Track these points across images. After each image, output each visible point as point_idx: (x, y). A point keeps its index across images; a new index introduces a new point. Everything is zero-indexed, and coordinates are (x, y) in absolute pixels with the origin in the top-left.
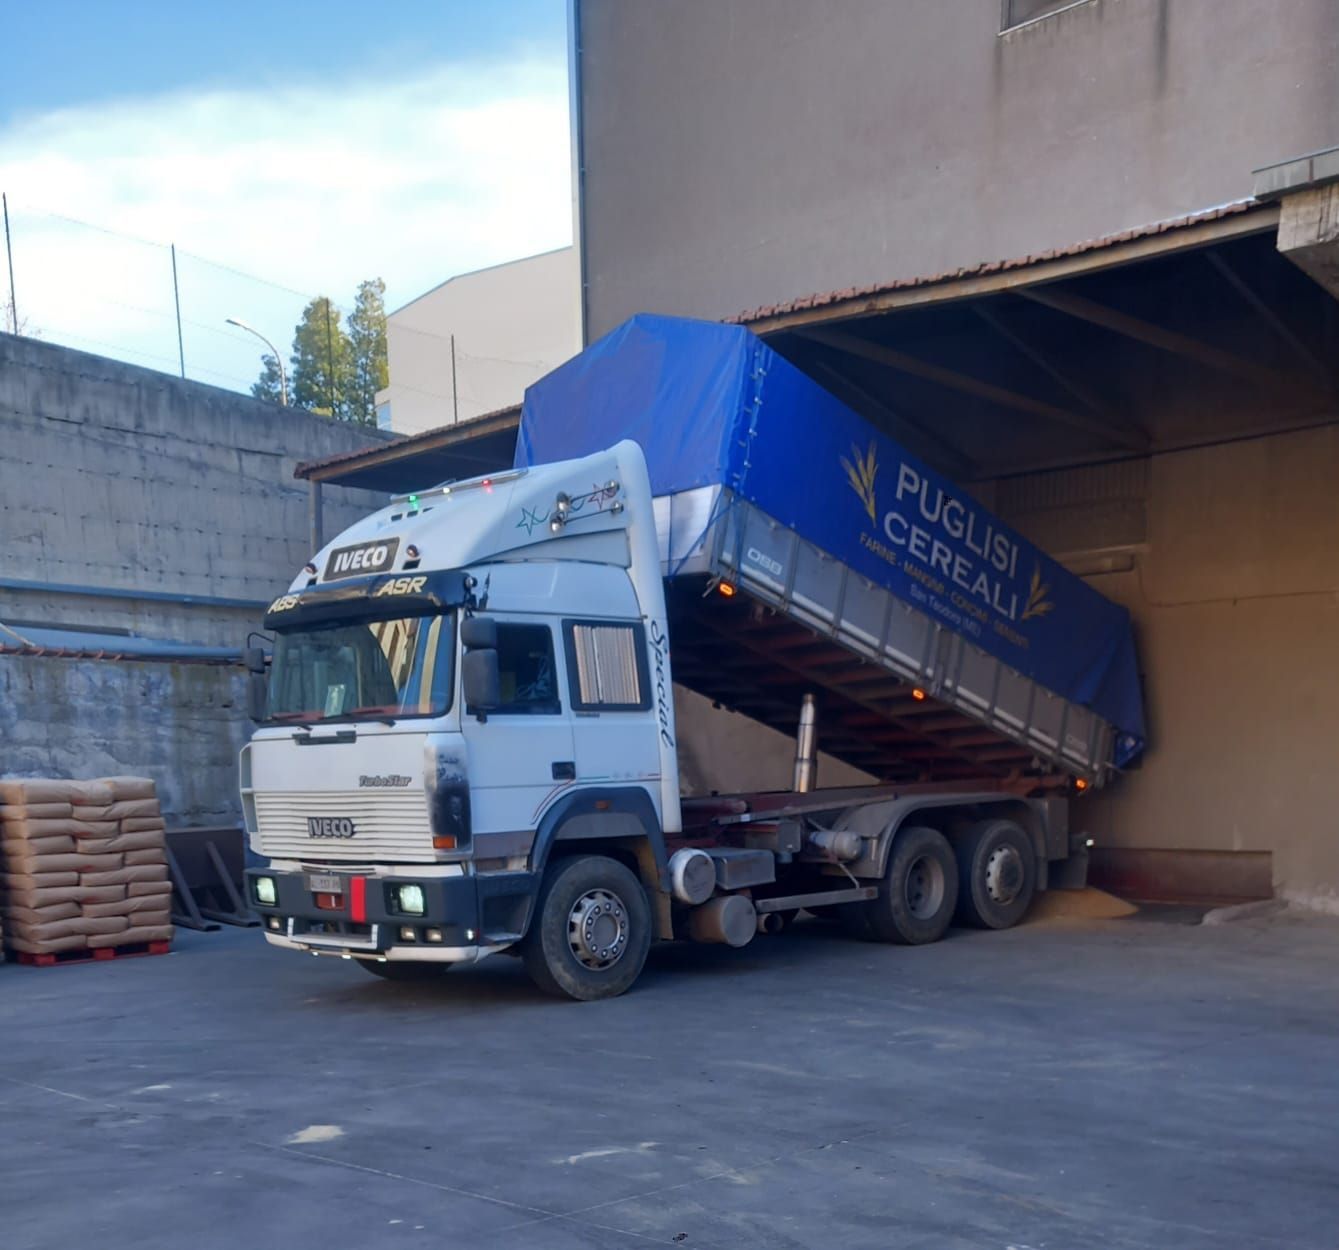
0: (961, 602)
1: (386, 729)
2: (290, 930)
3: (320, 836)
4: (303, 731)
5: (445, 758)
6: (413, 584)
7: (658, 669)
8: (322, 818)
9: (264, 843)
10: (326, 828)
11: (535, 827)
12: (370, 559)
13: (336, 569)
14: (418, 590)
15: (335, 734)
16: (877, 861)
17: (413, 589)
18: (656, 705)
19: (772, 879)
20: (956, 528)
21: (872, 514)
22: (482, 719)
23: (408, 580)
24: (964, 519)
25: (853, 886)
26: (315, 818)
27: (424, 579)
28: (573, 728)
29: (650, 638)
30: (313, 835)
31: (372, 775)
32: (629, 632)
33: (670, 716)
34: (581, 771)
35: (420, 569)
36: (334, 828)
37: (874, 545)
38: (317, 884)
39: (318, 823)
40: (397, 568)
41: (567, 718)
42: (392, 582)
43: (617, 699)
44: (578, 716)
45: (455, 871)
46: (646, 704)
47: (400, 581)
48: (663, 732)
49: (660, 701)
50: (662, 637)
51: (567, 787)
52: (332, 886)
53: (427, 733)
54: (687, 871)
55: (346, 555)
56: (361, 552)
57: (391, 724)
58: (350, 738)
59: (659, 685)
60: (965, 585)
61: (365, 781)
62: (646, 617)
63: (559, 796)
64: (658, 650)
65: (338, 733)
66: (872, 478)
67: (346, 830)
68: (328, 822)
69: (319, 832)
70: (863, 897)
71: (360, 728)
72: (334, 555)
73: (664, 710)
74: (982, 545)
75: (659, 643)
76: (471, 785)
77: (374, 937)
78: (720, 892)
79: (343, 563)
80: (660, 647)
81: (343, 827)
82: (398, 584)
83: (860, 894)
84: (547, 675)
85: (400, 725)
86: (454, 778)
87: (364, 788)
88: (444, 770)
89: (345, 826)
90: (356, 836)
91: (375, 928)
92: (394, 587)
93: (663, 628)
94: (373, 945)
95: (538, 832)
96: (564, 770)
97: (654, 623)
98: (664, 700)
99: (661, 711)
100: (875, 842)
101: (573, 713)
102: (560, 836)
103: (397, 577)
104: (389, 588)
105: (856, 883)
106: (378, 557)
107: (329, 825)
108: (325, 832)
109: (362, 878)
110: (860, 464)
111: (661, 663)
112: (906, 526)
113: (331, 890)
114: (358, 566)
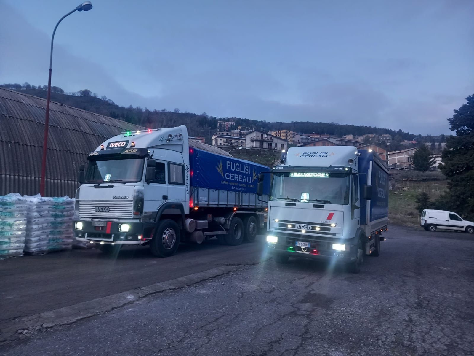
0: (241, 185)
1: (123, 185)
2: (86, 236)
3: (98, 212)
4: (97, 185)
5: (139, 192)
6: (134, 151)
7: (187, 176)
8: (99, 207)
9: (80, 213)
10: (101, 209)
11: (157, 211)
12: (120, 144)
13: (110, 147)
14: (135, 152)
15: (107, 186)
16: (228, 225)
17: (134, 152)
18: (186, 184)
19: (207, 227)
20: (238, 169)
21: (223, 176)
22: (148, 184)
23: (133, 150)
24: (239, 167)
25: (223, 230)
26: (98, 207)
27: (137, 150)
28: (168, 187)
29: (186, 169)
30: (97, 211)
31: (117, 196)
32: (181, 167)
33: (189, 187)
34: (169, 198)
35: (135, 147)
36: (103, 209)
37: (224, 182)
38: (97, 224)
39: (99, 208)
40: (128, 147)
41: (167, 185)
42: (128, 150)
43: (178, 182)
44: (169, 185)
45: (138, 221)
46: (183, 184)
47: (130, 150)
48: (187, 190)
49: (187, 183)
50: (188, 169)
51: (165, 202)
52: (101, 224)
53: (135, 186)
54: (190, 224)
55: (113, 144)
56: (118, 143)
57: (125, 184)
58: (112, 187)
59: (187, 179)
60: (242, 181)
61: (115, 197)
62: (185, 164)
63: (164, 204)
64: (187, 171)
65: (108, 185)
66: (222, 168)
67: (107, 210)
68: (102, 208)
69: (98, 210)
70: (225, 233)
71: (115, 184)
72: (109, 144)
73: (188, 185)
74: (243, 171)
75: (187, 170)
76: (145, 199)
77: (113, 238)
78: (196, 230)
79: (112, 145)
80: (188, 171)
81: (106, 209)
82: (130, 151)
83: (224, 232)
84: (163, 175)
85: (127, 184)
86: (141, 197)
87: (114, 199)
88: (139, 195)
89: (107, 209)
90: (110, 211)
91: (113, 235)
92: (128, 151)
93: (189, 167)
94: (112, 240)
95: (158, 212)
96: (165, 197)
97: (187, 165)
98: (188, 183)
99: (187, 185)
100: (228, 220)
101: (168, 184)
102: (163, 214)
103: (129, 149)
104: (127, 151)
105: (224, 230)
106: (123, 144)
107: (102, 209)
108: (101, 210)
109: (111, 222)
110: (219, 166)
111: (188, 174)
112: (229, 174)
113: (101, 225)
114: (117, 146)
